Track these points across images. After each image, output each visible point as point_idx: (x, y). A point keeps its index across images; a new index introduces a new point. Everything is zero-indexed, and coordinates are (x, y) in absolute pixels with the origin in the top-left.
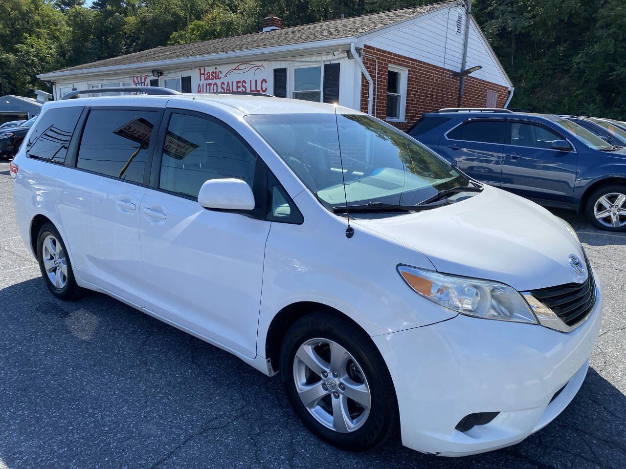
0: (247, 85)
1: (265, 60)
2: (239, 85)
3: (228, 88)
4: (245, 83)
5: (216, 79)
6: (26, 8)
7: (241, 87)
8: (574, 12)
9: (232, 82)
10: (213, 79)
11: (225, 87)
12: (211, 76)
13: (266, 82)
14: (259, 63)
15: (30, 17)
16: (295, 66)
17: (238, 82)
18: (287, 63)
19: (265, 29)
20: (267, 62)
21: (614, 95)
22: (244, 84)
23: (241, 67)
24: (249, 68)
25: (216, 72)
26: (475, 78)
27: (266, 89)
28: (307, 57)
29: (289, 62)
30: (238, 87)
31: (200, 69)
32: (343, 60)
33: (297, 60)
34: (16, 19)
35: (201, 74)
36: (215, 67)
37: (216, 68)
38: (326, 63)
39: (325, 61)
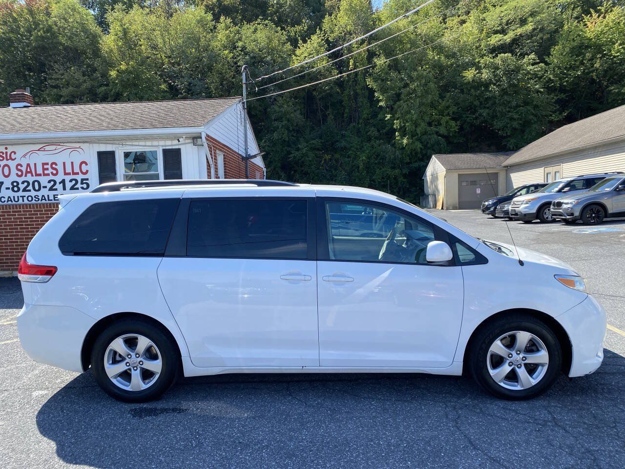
0: (59, 167)
1: (84, 142)
2: (46, 167)
3: (29, 170)
4: (56, 165)
5: (7, 160)
7: (50, 169)
8: (252, 106)
9: (35, 164)
11: (24, 169)
13: (86, 164)
14: (77, 145)
16: (125, 149)
17: (43, 164)
18: (115, 146)
19: (12, 105)
20: (86, 145)
21: (293, 172)
22: (54, 166)
23: (47, 148)
24: (61, 150)
25: (6, 153)
26: (253, 163)
27: (87, 171)
28: (141, 141)
29: (118, 146)
30: (44, 169)
32: (184, 145)
33: (127, 143)
36: (4, 147)
37: (6, 148)
38: (164, 148)
39: (163, 146)
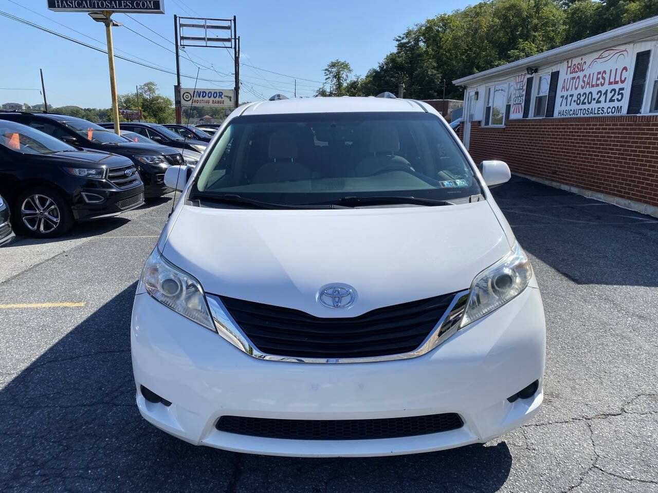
0: (607, 76)
1: (629, 43)
4: (605, 74)
5: (580, 71)
6: (526, 14)
7: (601, 79)
9: (593, 74)
10: (577, 72)
11: (586, 80)
12: (576, 69)
13: (626, 70)
14: (623, 48)
15: (528, 22)
17: (599, 73)
18: (653, 43)
20: (632, 45)
23: (604, 55)
24: (613, 54)
25: (581, 63)
27: (625, 78)
29: (655, 42)
30: (598, 79)
31: (568, 62)
34: (516, 26)
35: (568, 67)
36: (581, 58)
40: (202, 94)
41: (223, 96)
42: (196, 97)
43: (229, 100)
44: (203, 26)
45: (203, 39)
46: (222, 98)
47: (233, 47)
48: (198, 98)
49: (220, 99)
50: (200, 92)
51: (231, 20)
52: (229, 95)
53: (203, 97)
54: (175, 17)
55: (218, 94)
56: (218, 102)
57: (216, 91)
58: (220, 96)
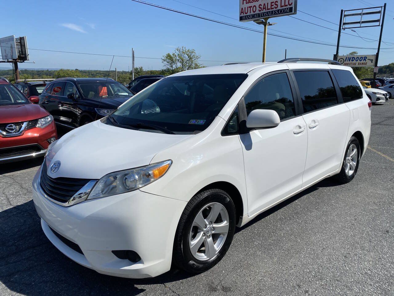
40: (351, 59)
41: (366, 60)
42: (347, 61)
43: (371, 62)
44: (360, 14)
45: (359, 22)
46: (366, 61)
47: (381, 25)
48: (348, 62)
49: (364, 61)
50: (351, 58)
51: (382, 7)
52: (372, 59)
53: (352, 61)
54: (342, 11)
55: (363, 59)
56: (363, 64)
57: (362, 56)
58: (365, 59)
